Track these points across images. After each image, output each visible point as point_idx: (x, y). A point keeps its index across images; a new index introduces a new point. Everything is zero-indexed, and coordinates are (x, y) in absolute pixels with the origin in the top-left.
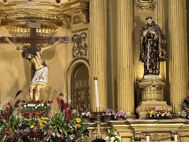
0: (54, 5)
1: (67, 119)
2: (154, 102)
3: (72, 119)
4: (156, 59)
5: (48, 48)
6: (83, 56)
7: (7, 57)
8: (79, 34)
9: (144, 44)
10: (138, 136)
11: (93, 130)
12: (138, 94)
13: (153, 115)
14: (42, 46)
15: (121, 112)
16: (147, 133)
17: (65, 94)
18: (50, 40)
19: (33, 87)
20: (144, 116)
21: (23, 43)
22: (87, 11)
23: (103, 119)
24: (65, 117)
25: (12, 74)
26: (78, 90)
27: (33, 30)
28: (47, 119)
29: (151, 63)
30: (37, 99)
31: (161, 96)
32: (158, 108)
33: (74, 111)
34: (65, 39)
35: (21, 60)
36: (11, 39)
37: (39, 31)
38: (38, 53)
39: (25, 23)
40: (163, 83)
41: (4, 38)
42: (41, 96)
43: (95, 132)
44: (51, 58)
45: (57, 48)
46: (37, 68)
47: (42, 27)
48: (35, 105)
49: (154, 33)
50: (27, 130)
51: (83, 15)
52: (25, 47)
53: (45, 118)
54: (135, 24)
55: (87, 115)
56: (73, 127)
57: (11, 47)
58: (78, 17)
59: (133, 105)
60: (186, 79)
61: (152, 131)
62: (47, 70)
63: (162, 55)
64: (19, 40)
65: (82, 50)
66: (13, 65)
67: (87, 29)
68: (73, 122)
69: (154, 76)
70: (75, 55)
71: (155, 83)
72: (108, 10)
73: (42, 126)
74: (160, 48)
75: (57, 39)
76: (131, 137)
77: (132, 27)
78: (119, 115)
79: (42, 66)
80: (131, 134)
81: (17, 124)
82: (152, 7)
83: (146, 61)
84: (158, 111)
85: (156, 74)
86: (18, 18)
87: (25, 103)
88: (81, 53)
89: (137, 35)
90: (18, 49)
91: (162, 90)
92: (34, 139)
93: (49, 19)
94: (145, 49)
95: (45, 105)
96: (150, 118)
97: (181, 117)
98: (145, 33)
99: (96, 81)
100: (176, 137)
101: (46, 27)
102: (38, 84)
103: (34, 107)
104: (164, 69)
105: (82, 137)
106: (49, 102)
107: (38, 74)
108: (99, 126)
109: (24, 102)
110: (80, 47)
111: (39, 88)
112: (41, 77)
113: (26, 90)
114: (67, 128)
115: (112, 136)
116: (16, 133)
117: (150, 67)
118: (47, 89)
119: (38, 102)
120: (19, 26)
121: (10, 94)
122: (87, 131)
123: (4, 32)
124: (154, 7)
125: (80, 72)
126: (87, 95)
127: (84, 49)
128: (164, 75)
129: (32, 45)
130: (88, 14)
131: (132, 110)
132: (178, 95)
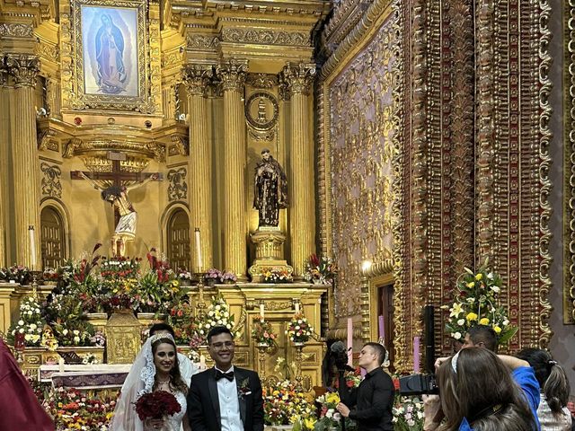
0: (142, 131)
1: (160, 281)
2: (272, 261)
3: (167, 281)
4: (274, 205)
5: (135, 187)
6: (182, 200)
7: (82, 197)
8: (176, 169)
9: (260, 186)
10: (250, 304)
11: (195, 295)
12: (251, 251)
13: (269, 278)
15: (230, 274)
16: (261, 300)
17: (158, 249)
18: (139, 176)
19: (117, 238)
20: (258, 279)
21: (103, 180)
22: (186, 140)
23: (206, 282)
24: (158, 279)
25: (89, 220)
26: (175, 243)
27: (116, 163)
28: (135, 281)
29: (268, 211)
30: (122, 254)
31: (280, 254)
32: (275, 269)
33: (170, 271)
34: (158, 176)
36: (87, 174)
37: (124, 164)
38: (122, 194)
39: (105, 152)
40: (282, 237)
41: (77, 172)
42: (128, 250)
43: (197, 298)
44: (141, 201)
45: (148, 188)
46: (121, 214)
47: (128, 158)
48: (119, 263)
49: (272, 171)
50: (108, 295)
51: (181, 144)
52: (106, 185)
53: (132, 280)
54: (249, 159)
55: (186, 276)
56: (168, 292)
57: (87, 185)
58: (174, 146)
59: (245, 264)
60: (312, 232)
61: (268, 297)
62: (134, 217)
63: (282, 201)
64: (97, 176)
65: (180, 192)
66: (91, 209)
67: (186, 163)
68: (169, 286)
70: (172, 197)
71: (272, 237)
72: (213, 139)
73: (128, 290)
74: (279, 191)
75: (148, 176)
76: (241, 305)
77: (245, 161)
78: (227, 278)
79: (128, 211)
80: (241, 302)
81: (96, 287)
82: (270, 137)
83: (262, 208)
84: (275, 273)
85: (274, 225)
86: (95, 147)
87: (107, 260)
88: (179, 196)
89: (251, 172)
90: (96, 187)
91: (282, 245)
93: (136, 149)
94: (261, 193)
95: (132, 263)
96: (265, 282)
97: (304, 280)
98: (260, 171)
99: (198, 233)
100: (297, 306)
101: (133, 159)
102: (123, 235)
103: (118, 266)
104: (284, 218)
105: (180, 305)
106: (137, 259)
107: (123, 221)
108: (201, 290)
109: (105, 258)
110: (177, 187)
111: (125, 240)
112: (127, 226)
113: (108, 242)
114: (161, 293)
115: (217, 304)
116: (94, 299)
117: (266, 216)
119: (124, 259)
120: (97, 157)
121: (86, 248)
122: (186, 297)
123: (78, 164)
124: (273, 137)
125: (178, 220)
126: (188, 249)
127: (183, 190)
128: (284, 226)
129: (115, 182)
130: (188, 144)
131: (243, 271)
132: (302, 252)
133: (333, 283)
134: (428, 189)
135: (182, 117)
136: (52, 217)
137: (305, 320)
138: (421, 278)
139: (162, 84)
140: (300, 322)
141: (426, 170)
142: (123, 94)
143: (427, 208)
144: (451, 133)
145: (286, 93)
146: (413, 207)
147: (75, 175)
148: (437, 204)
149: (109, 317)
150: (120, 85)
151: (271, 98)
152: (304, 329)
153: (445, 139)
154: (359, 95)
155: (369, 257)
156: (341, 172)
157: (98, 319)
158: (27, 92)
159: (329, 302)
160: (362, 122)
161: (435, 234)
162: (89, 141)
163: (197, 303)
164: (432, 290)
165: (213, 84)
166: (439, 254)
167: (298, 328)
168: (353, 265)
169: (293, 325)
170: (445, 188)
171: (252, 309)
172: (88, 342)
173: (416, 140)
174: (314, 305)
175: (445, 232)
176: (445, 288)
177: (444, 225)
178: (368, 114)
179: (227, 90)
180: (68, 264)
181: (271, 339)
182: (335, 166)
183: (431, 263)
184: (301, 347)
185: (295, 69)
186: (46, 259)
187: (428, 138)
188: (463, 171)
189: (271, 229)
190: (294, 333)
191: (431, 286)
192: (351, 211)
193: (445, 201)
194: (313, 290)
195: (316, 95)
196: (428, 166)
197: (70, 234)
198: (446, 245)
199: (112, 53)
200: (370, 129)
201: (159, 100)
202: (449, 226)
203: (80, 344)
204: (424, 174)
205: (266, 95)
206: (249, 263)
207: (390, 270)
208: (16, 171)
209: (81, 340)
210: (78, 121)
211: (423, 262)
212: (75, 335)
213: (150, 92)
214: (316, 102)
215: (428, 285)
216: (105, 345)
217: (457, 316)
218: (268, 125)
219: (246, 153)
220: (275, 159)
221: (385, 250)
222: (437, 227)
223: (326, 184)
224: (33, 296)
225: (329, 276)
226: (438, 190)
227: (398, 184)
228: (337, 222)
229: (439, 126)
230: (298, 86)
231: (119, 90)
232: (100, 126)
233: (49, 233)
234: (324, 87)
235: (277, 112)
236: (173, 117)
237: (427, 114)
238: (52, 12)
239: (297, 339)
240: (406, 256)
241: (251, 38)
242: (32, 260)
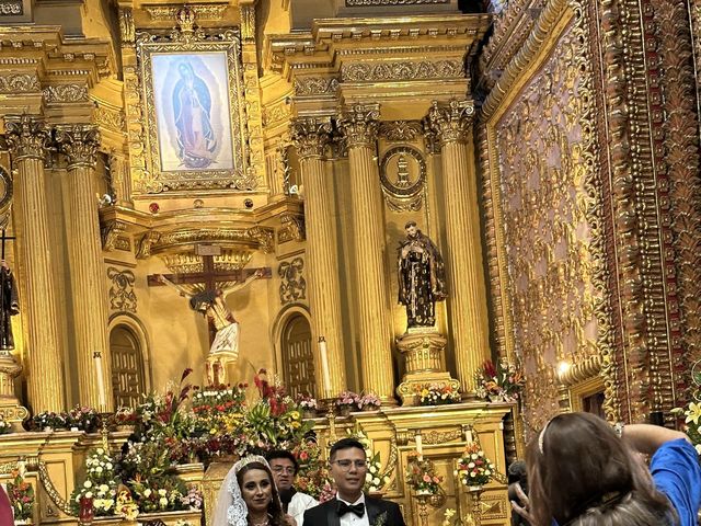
0: (241, 213)
1: (274, 414)
2: (428, 375)
3: (284, 414)
4: (427, 296)
5: (236, 289)
6: (298, 301)
7: (163, 309)
8: (289, 260)
9: (405, 272)
10: (402, 437)
11: (323, 430)
12: (399, 362)
13: (426, 398)
14: (227, 286)
15: (370, 397)
16: (416, 431)
17: (270, 371)
18: (238, 275)
19: (212, 361)
20: (411, 401)
21: (192, 284)
22: (300, 220)
23: (339, 410)
24: (271, 412)
25: (175, 340)
26: (294, 362)
27: (208, 259)
28: (239, 415)
29: (420, 306)
30: (222, 381)
31: (440, 363)
32: (434, 385)
33: (287, 399)
34: (266, 273)
35: (191, 314)
36: (169, 277)
37: (219, 260)
38: (218, 300)
39: (192, 247)
40: (441, 340)
41: (156, 276)
42: (230, 375)
43: (326, 434)
44: (244, 307)
45: (252, 289)
46: (218, 328)
47: (224, 252)
48: (216, 393)
49: (421, 251)
50: (204, 438)
51: (294, 226)
52: (195, 290)
53: (236, 416)
54: (388, 237)
55: (311, 405)
56: (286, 428)
57: (170, 292)
58: (285, 230)
59: (392, 381)
60: (483, 329)
61: (427, 426)
62: (236, 330)
63: (438, 289)
64: (183, 279)
65: (296, 290)
66: (177, 324)
67: (303, 251)
68: (287, 419)
69: (425, 328)
70: (285, 299)
71: (427, 341)
72: (338, 215)
73: (230, 429)
74: (433, 277)
75: (251, 272)
76: (389, 440)
77: (383, 242)
78: (367, 402)
79: (226, 323)
80: (389, 434)
81: (186, 428)
82: (417, 205)
83: (410, 302)
84: (434, 390)
85: (429, 325)
86: (179, 240)
87: (199, 391)
88: (296, 296)
89: (393, 255)
90: (183, 294)
91: (443, 352)
92: (218, 453)
93: (235, 238)
94: (408, 281)
95: (235, 391)
96: (421, 404)
97: (477, 398)
98: (405, 252)
99: (323, 344)
100: (468, 434)
101: (230, 252)
102: (222, 356)
103: (215, 397)
104: (443, 314)
105: (303, 445)
106: (241, 386)
107: (220, 337)
108: (332, 423)
109: (198, 388)
110: (292, 285)
111: (223, 362)
113: (202, 367)
114: (276, 430)
116: (184, 445)
117: (417, 313)
118: (240, 363)
119: (223, 388)
120: (182, 253)
121: (172, 376)
122: (311, 434)
123: (157, 266)
124: (420, 205)
125: (295, 329)
126: (311, 369)
127: (300, 288)
128: (444, 325)
129: (207, 285)
130: (304, 225)
131: (391, 393)
132: (471, 358)
133: (519, 399)
134: (640, 248)
135: (293, 189)
136: (125, 339)
137: (481, 454)
138: (641, 374)
139: (265, 149)
140: (474, 457)
141: (636, 222)
142: (213, 166)
143: (642, 274)
144: (668, 167)
145: (435, 144)
146: (621, 276)
147: (153, 280)
148: (656, 267)
149: (206, 468)
150: (209, 155)
151: (415, 152)
152: (481, 466)
153: (660, 177)
154: (535, 135)
155: (566, 357)
156: (518, 243)
157: (191, 471)
158: (84, 174)
159: (515, 427)
160: (542, 171)
161: (657, 311)
162: (171, 233)
163: (327, 440)
164: (657, 390)
165: (333, 140)
166: (665, 338)
167: (472, 465)
168: (545, 371)
169: (465, 463)
170: (666, 245)
171: (406, 444)
172: (178, 505)
173: (617, 182)
174: (493, 432)
175: (670, 307)
176: (678, 386)
177: (669, 298)
178: (550, 160)
179: (352, 147)
180: (148, 400)
181: (434, 483)
182: (510, 236)
183: (655, 351)
184: (479, 493)
185: (444, 110)
186: (118, 396)
187: (634, 177)
188: (690, 217)
189: (424, 330)
190: (466, 472)
191: (656, 384)
192: (536, 295)
193: (668, 263)
194: (490, 412)
195: (477, 141)
196: (637, 215)
197: (149, 361)
198: (674, 325)
199: (196, 113)
200: (554, 178)
201: (261, 171)
202: (676, 297)
203: (169, 507)
204: (633, 226)
205: (408, 150)
206: (398, 379)
207: (597, 370)
208: (75, 280)
209: (169, 502)
210: (155, 208)
211: (641, 350)
212: (160, 497)
213: (248, 162)
214: (478, 151)
215: (652, 383)
216: (202, 507)
217: (696, 422)
218: (413, 190)
219: (385, 231)
220: (425, 234)
221: (589, 343)
222: (659, 300)
223: (498, 262)
224: (102, 447)
225: (512, 389)
226: (655, 249)
227: (598, 246)
228: (518, 313)
229: (650, 159)
230: (450, 134)
231: (207, 162)
232: (182, 212)
233: (121, 361)
234: (488, 131)
235: (424, 170)
236: (282, 191)
237: (631, 144)
238: (112, 65)
239: (471, 481)
240: (617, 346)
241: (381, 74)
242: (100, 398)
